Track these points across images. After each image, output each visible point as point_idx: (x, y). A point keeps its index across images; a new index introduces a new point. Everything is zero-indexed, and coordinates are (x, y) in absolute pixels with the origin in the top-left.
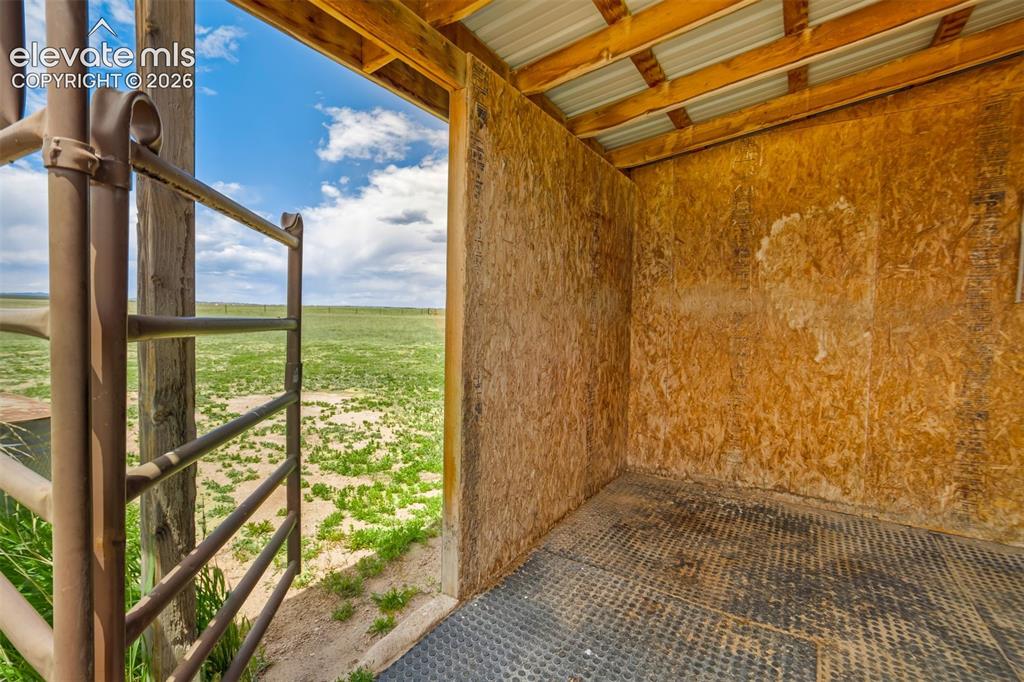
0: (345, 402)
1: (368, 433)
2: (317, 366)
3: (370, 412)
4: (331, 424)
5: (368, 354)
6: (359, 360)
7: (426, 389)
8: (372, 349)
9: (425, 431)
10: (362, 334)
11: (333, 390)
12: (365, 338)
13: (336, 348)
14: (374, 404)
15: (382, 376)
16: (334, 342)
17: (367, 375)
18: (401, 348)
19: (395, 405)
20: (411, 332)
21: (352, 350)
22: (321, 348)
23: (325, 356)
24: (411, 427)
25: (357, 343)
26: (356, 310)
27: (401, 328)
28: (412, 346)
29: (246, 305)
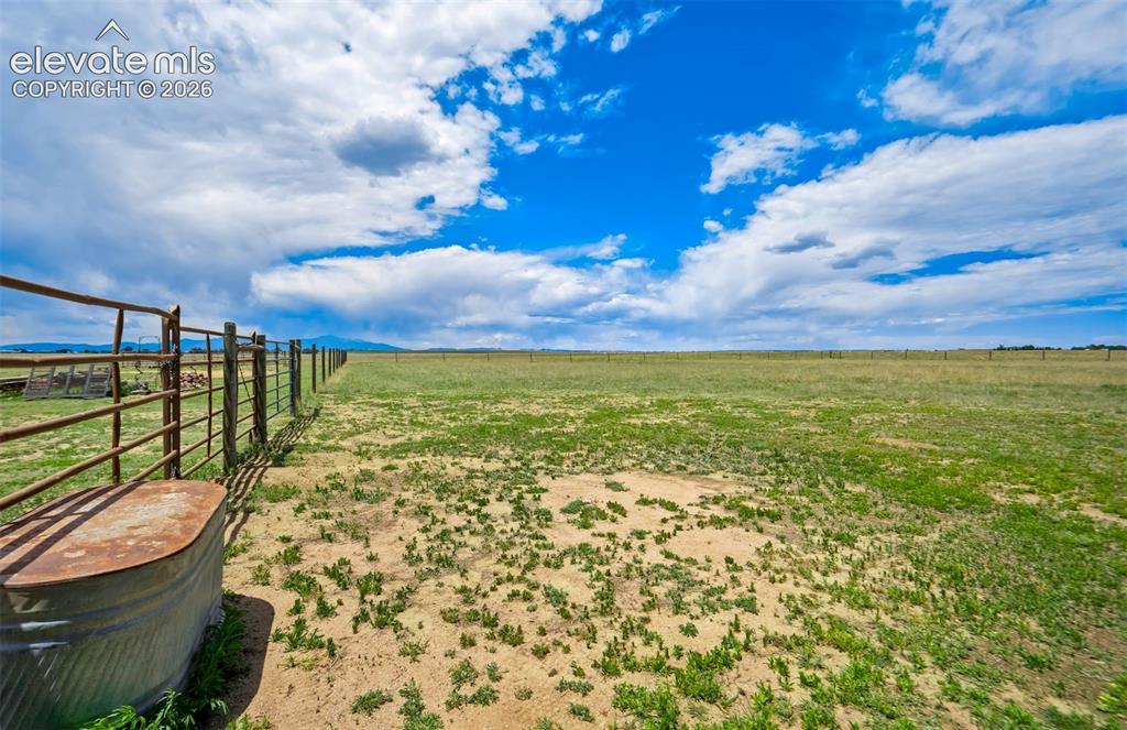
0: (704, 502)
1: (730, 595)
2: (679, 430)
3: (741, 530)
4: (669, 555)
5: (749, 414)
6: (735, 423)
7: (840, 485)
8: (756, 406)
9: (850, 605)
10: (745, 385)
11: (692, 473)
12: (747, 391)
13: (707, 404)
14: (746, 514)
15: (768, 453)
16: (708, 396)
17: (745, 449)
18: (796, 407)
19: (787, 519)
20: (810, 383)
21: (728, 408)
22: (692, 403)
23: (694, 416)
24: (818, 588)
25: (736, 397)
26: (740, 355)
27: (794, 377)
28: (810, 404)
29: (630, 353)
